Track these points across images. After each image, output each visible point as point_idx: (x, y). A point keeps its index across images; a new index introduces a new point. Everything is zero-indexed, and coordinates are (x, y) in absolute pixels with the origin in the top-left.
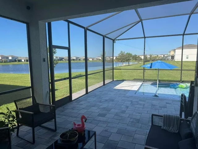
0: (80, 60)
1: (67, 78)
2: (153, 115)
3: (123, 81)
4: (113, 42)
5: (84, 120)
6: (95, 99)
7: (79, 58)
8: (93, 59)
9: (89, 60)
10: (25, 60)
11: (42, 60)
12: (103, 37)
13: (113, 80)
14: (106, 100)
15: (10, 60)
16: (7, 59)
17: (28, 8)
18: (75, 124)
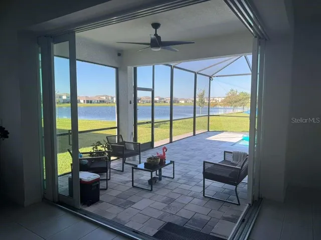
0: (165, 102)
1: (150, 122)
2: (225, 152)
3: (223, 132)
4: (210, 80)
5: (165, 150)
6: (178, 148)
7: (163, 99)
8: (186, 102)
9: (180, 102)
10: (84, 101)
11: (129, 102)
12: (195, 74)
13: (208, 131)
14: (193, 150)
15: (64, 100)
16: (60, 99)
17: (119, 55)
18: (158, 154)
